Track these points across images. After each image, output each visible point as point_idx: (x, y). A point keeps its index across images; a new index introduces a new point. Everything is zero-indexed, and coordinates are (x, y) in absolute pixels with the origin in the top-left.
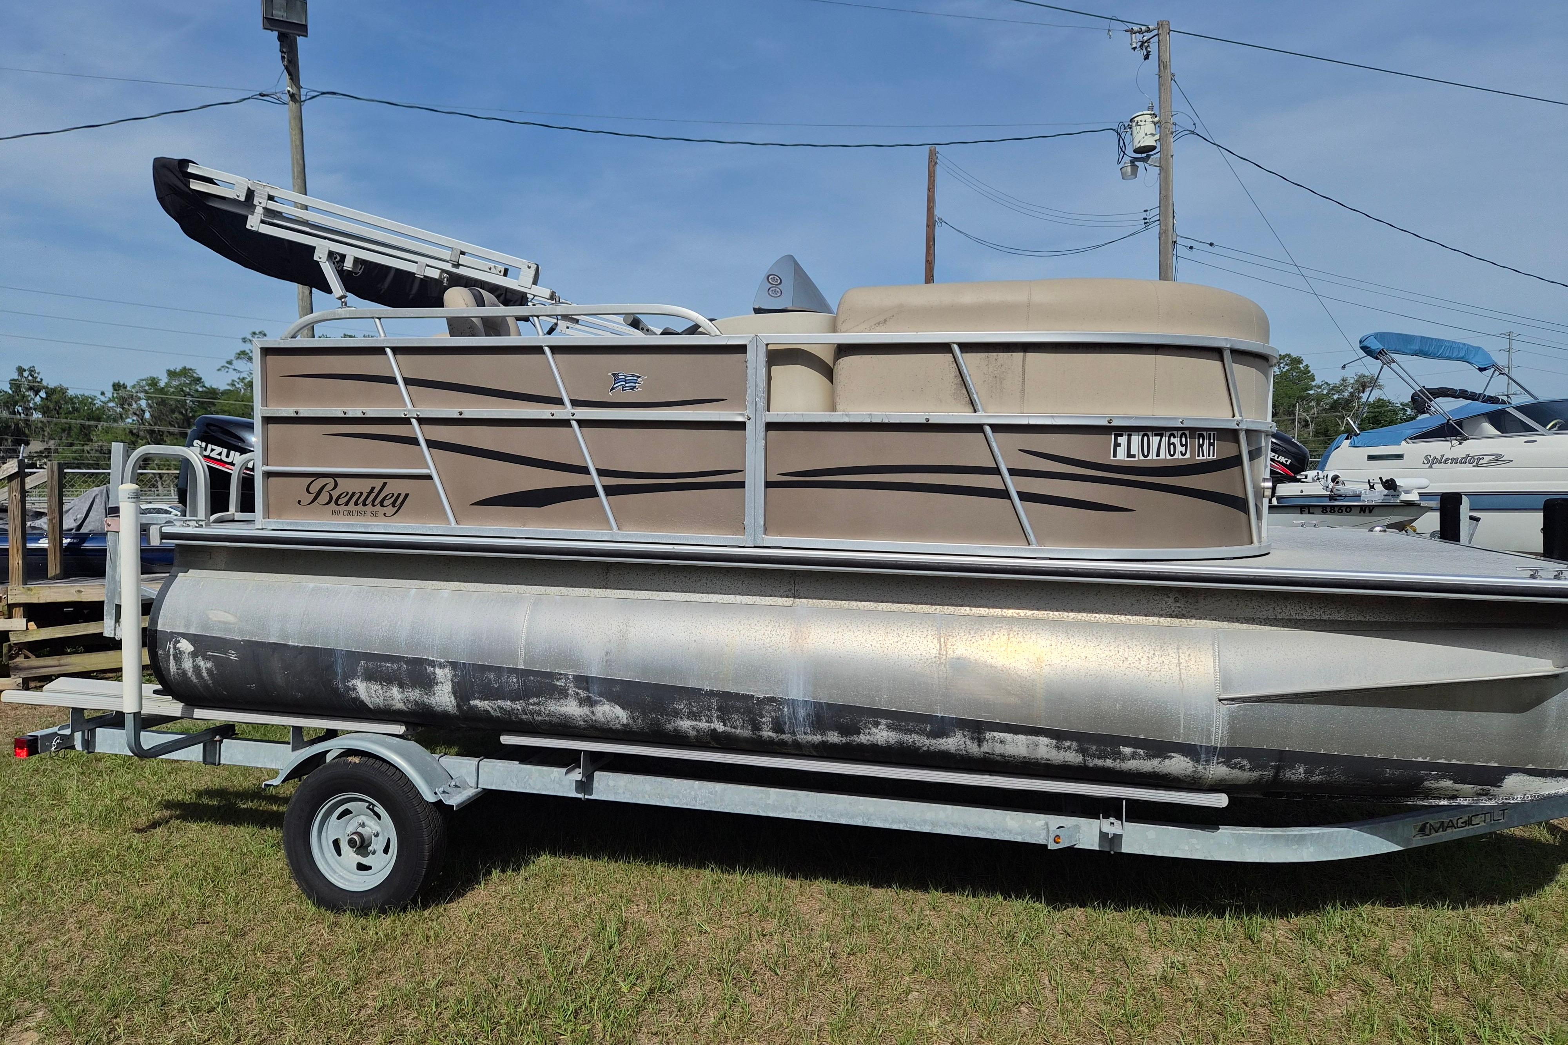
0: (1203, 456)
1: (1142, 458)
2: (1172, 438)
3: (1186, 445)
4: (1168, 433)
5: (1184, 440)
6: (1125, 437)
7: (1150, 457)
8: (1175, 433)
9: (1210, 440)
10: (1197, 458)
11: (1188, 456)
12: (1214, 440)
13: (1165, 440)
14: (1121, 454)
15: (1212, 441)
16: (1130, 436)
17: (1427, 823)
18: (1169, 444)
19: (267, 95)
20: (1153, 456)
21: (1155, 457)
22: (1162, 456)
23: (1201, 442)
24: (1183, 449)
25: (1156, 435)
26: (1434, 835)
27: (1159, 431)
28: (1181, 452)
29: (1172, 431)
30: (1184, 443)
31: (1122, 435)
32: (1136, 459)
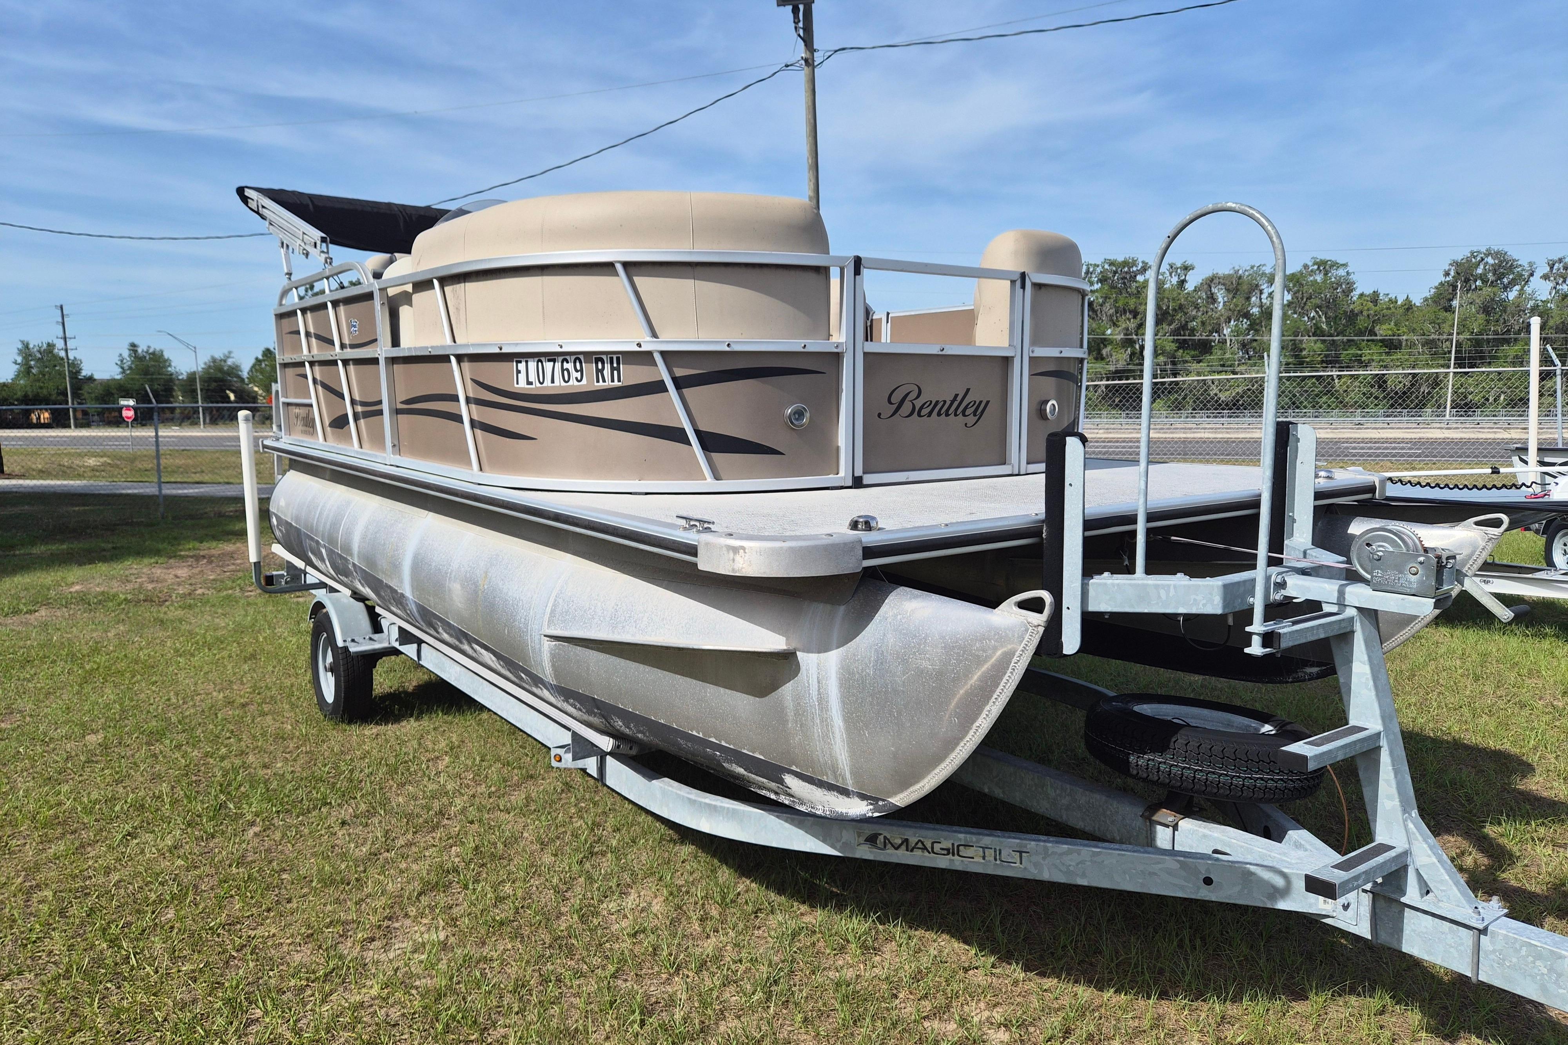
0: (604, 381)
1: (538, 385)
2: (565, 363)
3: (581, 371)
4: (561, 359)
5: (578, 365)
6: (524, 364)
7: (545, 384)
8: (568, 358)
9: (612, 363)
10: (596, 384)
11: (584, 382)
12: (618, 363)
13: (558, 365)
14: (522, 384)
15: (615, 365)
16: (527, 362)
17: (880, 834)
18: (563, 370)
19: (791, 65)
20: (548, 383)
21: (550, 385)
22: (557, 383)
23: (600, 366)
24: (578, 375)
25: (549, 361)
26: (890, 851)
27: (552, 357)
28: (576, 378)
29: (564, 356)
30: (578, 368)
31: (520, 362)
32: (533, 386)
